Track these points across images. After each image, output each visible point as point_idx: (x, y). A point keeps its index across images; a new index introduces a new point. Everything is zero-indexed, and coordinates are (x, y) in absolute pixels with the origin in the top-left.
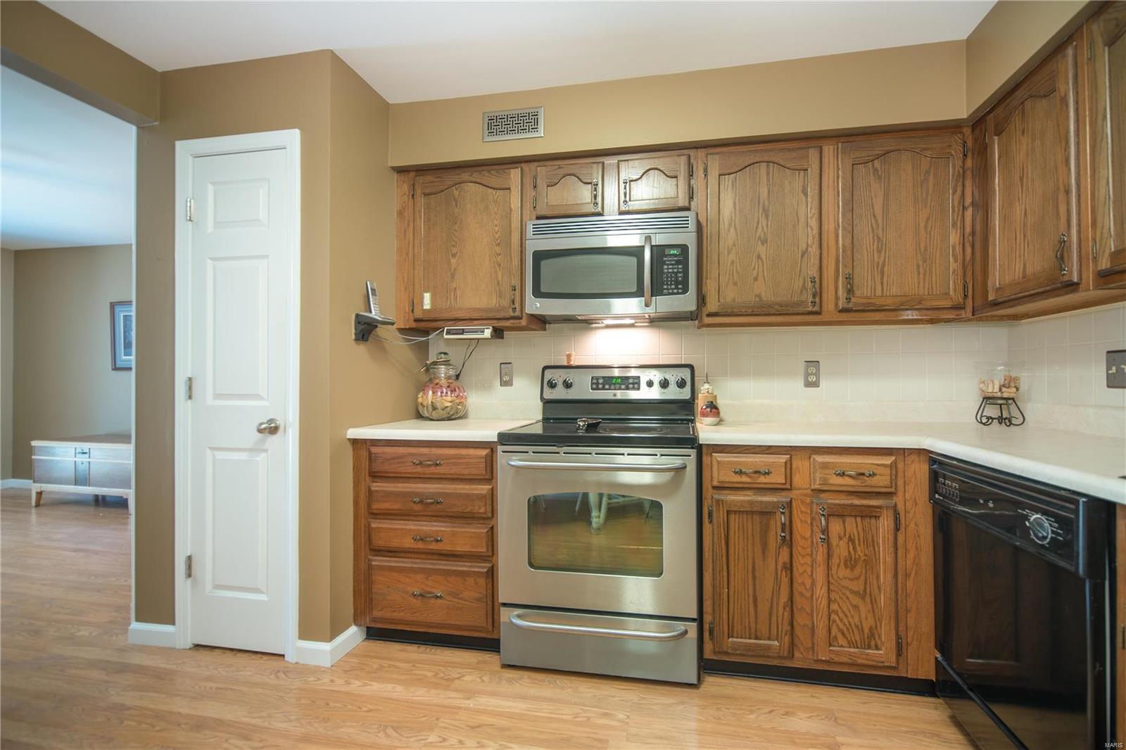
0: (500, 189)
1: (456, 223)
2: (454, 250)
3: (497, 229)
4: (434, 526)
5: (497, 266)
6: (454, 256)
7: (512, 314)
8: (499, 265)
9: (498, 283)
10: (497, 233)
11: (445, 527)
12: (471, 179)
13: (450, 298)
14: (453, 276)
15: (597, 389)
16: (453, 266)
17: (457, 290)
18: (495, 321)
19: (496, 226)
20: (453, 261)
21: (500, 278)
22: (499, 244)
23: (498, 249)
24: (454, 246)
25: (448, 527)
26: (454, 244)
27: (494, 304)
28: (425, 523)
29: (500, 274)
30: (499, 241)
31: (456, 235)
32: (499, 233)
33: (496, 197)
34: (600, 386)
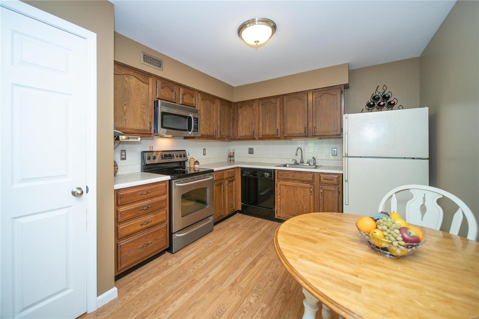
0: (145, 83)
1: (126, 91)
2: (125, 103)
3: (143, 98)
4: (147, 217)
5: (143, 113)
6: (125, 105)
7: (149, 133)
8: (144, 113)
9: (144, 120)
10: (143, 100)
11: (152, 216)
12: (133, 75)
13: (123, 124)
14: (125, 113)
15: (163, 159)
16: (125, 110)
17: (127, 120)
18: (142, 135)
19: (143, 97)
20: (125, 107)
21: (144, 118)
22: (144, 105)
23: (144, 107)
24: (125, 101)
25: (153, 215)
26: (125, 99)
27: (142, 128)
28: (143, 217)
29: (144, 116)
30: (144, 103)
31: (126, 96)
32: (144, 100)
33: (143, 86)
34: (164, 158)
